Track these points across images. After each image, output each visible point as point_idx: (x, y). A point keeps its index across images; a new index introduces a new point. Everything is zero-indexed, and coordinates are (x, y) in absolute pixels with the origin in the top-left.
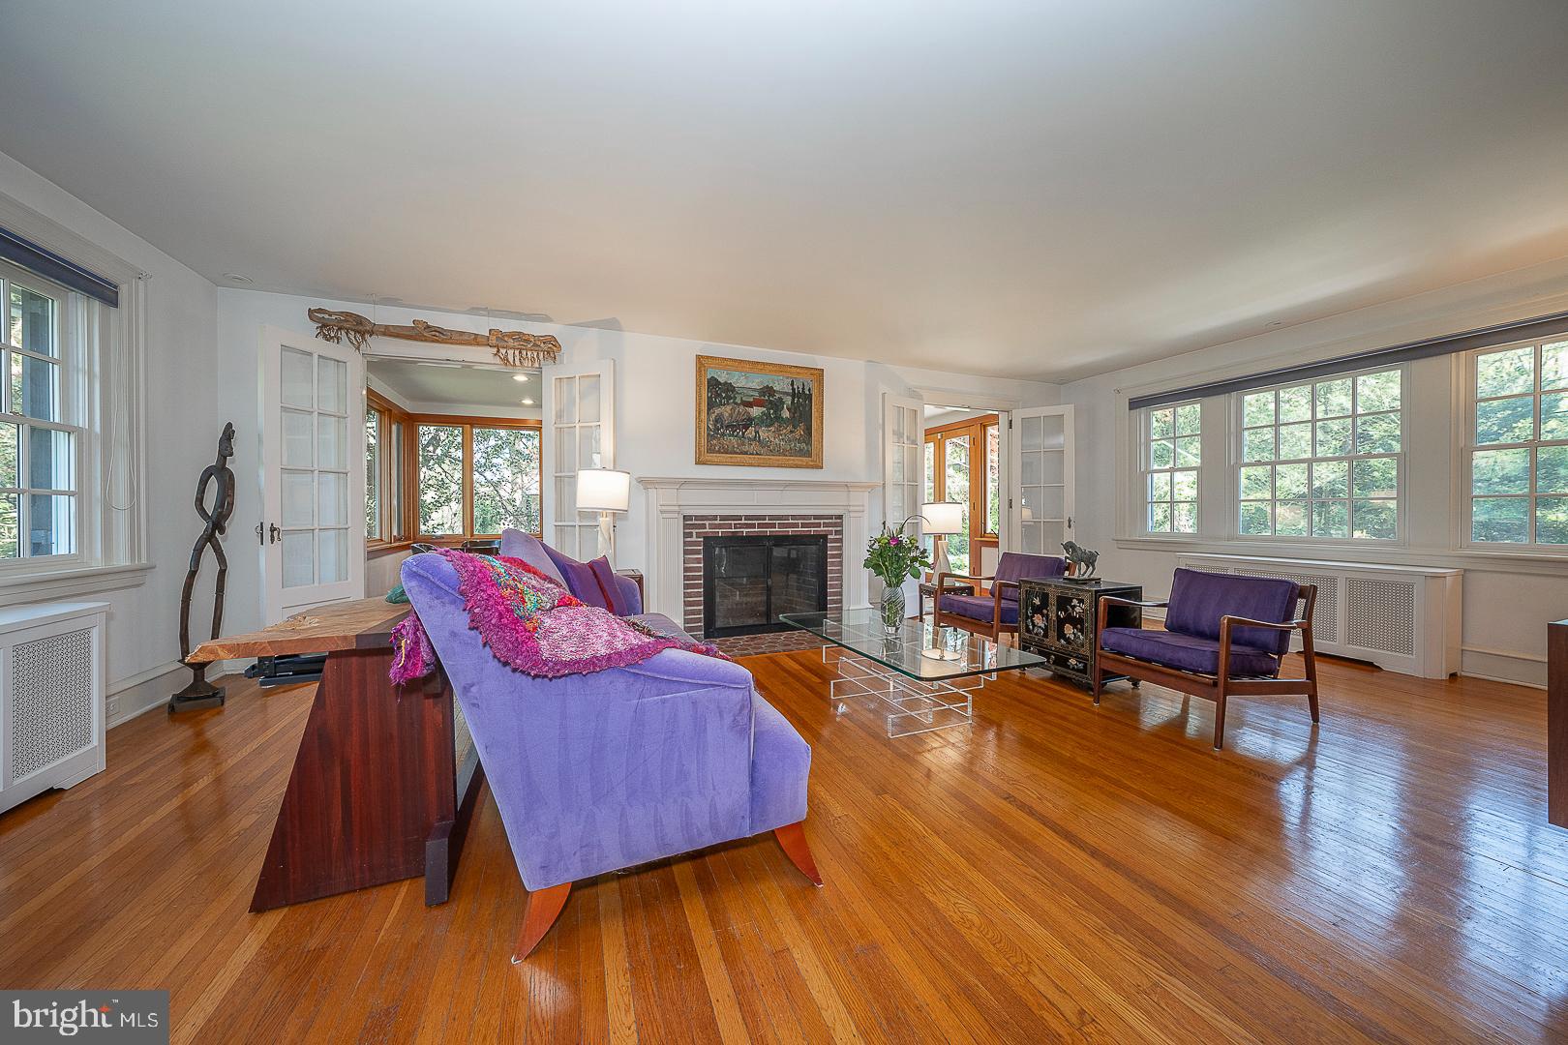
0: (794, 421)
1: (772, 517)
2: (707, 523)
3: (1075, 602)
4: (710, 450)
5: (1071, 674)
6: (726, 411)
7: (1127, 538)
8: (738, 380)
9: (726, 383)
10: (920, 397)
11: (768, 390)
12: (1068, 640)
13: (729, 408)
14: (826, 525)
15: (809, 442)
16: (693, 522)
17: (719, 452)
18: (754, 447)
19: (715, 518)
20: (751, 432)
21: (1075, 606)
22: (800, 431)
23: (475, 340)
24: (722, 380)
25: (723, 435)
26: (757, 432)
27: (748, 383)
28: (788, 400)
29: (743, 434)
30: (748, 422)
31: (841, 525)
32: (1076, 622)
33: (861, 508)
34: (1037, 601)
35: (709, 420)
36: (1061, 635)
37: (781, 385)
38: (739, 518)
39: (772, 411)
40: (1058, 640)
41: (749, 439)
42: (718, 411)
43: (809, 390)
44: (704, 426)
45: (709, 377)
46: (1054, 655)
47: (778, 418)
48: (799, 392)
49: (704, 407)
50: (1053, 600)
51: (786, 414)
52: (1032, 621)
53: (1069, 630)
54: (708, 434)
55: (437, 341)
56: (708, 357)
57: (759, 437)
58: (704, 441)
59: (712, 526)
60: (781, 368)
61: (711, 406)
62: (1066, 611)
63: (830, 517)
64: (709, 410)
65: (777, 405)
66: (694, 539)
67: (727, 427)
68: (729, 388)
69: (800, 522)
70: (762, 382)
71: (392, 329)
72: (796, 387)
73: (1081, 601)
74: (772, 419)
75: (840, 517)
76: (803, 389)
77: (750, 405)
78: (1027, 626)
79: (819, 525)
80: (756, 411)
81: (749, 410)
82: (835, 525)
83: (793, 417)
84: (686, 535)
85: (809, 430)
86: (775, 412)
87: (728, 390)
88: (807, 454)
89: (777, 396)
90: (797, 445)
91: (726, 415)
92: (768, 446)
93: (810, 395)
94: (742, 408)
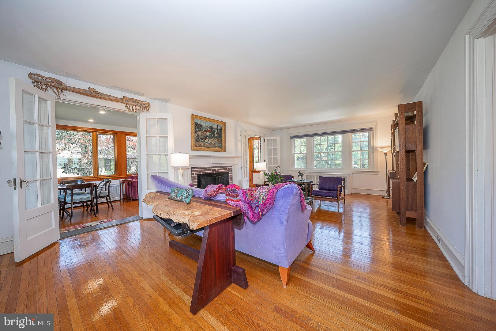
0: (218, 138)
1: (215, 167)
2: (198, 170)
4: (196, 146)
6: (200, 133)
7: (291, 169)
8: (203, 124)
11: (211, 127)
13: (201, 132)
14: (229, 169)
15: (222, 144)
16: (194, 170)
17: (198, 146)
18: (207, 145)
19: (200, 168)
20: (207, 140)
22: (219, 140)
23: (116, 100)
24: (199, 123)
25: (199, 141)
26: (208, 140)
27: (206, 125)
28: (216, 131)
29: (205, 141)
33: (237, 164)
35: (195, 136)
37: (215, 126)
38: (206, 168)
41: (206, 142)
42: (197, 133)
43: (222, 128)
45: (195, 122)
47: (214, 136)
48: (219, 128)
51: (216, 135)
54: (195, 141)
55: (99, 98)
56: (195, 115)
57: (209, 142)
58: (194, 143)
59: (200, 171)
60: (215, 121)
61: (196, 131)
63: (229, 166)
64: (195, 132)
65: (213, 132)
66: (194, 175)
68: (201, 126)
69: (222, 168)
70: (209, 125)
71: (77, 90)
74: (212, 137)
75: (232, 166)
79: (226, 169)
80: (208, 134)
81: (206, 133)
82: (231, 169)
83: (218, 136)
84: (192, 174)
85: (222, 140)
86: (213, 134)
87: (201, 127)
88: (221, 147)
89: (214, 129)
90: (219, 145)
92: (211, 145)
93: (222, 130)
94: (204, 132)
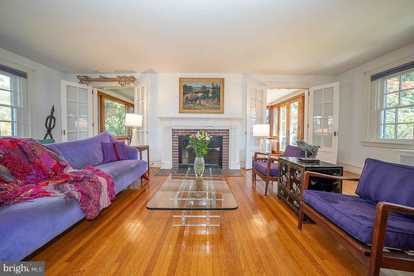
0: (213, 98)
2: (180, 131)
3: (297, 172)
4: (184, 108)
5: (294, 208)
6: (189, 95)
7: (367, 141)
8: (193, 85)
9: (189, 86)
10: (265, 85)
11: (204, 87)
12: (294, 190)
13: (190, 94)
14: (222, 133)
15: (219, 105)
16: (176, 131)
17: (187, 109)
18: (199, 107)
19: (182, 130)
20: (198, 102)
21: (297, 174)
22: (216, 100)
23: (113, 80)
24: (188, 85)
25: (188, 103)
26: (200, 102)
27: (197, 86)
28: (211, 90)
29: (195, 102)
30: (197, 98)
31: (228, 133)
32: (298, 182)
33: (236, 127)
34: (284, 169)
35: (184, 98)
36: (291, 188)
37: (209, 85)
38: (191, 130)
39: (205, 94)
40: (290, 190)
41: (197, 104)
42: (186, 95)
43: (219, 86)
44: (182, 101)
45: (184, 85)
46: (289, 196)
47: (208, 97)
48: (215, 87)
49: (182, 94)
50: (289, 170)
51: (210, 95)
52: (282, 178)
53: (294, 185)
54: (183, 103)
55: (105, 81)
56: (182, 78)
57: (201, 103)
58: (182, 105)
59: (182, 133)
60: (209, 80)
61: (184, 94)
62: (294, 176)
63: (224, 130)
64: (183, 95)
65: (207, 92)
66: (176, 137)
67: (190, 101)
69: (213, 132)
70: (202, 85)
71: (95, 79)
72: (214, 85)
73: (299, 172)
74: (205, 97)
75: (228, 130)
76: (217, 86)
77: (197, 93)
78: (280, 180)
79: (220, 133)
80: (200, 95)
81: (197, 94)
82: (226, 133)
83: (213, 96)
84: (173, 135)
85: (219, 100)
86: (206, 95)
87: (190, 88)
88: (219, 108)
89: (207, 89)
90: (215, 105)
91: (189, 97)
92: (204, 106)
93: (220, 88)
94: (195, 94)
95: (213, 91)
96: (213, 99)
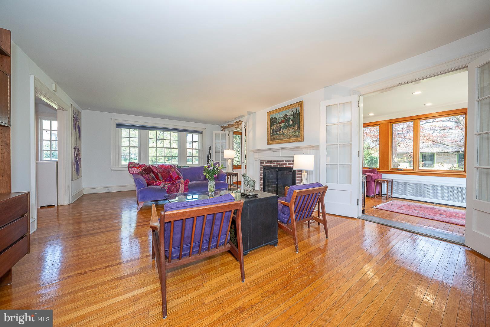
0: (293, 125)
4: (271, 140)
8: (277, 116)
10: (357, 92)
11: (286, 116)
13: (275, 126)
15: (299, 132)
16: (262, 162)
17: (273, 140)
18: (282, 137)
19: (266, 161)
20: (281, 132)
22: (296, 128)
24: (273, 117)
25: (274, 134)
26: (283, 132)
27: (279, 116)
28: (291, 117)
29: (279, 133)
30: (280, 129)
35: (271, 131)
37: (290, 113)
38: (271, 161)
39: (287, 123)
41: (281, 134)
42: (273, 127)
44: (269, 133)
45: (270, 118)
47: (289, 125)
48: (295, 113)
49: (269, 127)
51: (291, 123)
54: (271, 135)
56: (269, 112)
58: (269, 137)
59: (265, 163)
60: (288, 107)
61: (271, 126)
64: (271, 128)
65: (288, 121)
66: (262, 167)
67: (275, 132)
68: (276, 119)
70: (284, 114)
71: (227, 127)
72: (294, 111)
74: (286, 127)
76: (297, 111)
77: (280, 123)
80: (282, 124)
83: (293, 123)
85: (299, 127)
89: (288, 117)
90: (295, 133)
91: (275, 128)
92: (286, 136)
93: (299, 112)
94: (278, 125)
95: (293, 118)
96: (294, 127)
